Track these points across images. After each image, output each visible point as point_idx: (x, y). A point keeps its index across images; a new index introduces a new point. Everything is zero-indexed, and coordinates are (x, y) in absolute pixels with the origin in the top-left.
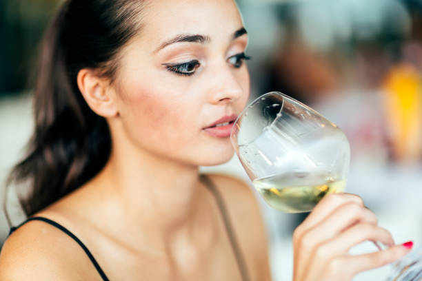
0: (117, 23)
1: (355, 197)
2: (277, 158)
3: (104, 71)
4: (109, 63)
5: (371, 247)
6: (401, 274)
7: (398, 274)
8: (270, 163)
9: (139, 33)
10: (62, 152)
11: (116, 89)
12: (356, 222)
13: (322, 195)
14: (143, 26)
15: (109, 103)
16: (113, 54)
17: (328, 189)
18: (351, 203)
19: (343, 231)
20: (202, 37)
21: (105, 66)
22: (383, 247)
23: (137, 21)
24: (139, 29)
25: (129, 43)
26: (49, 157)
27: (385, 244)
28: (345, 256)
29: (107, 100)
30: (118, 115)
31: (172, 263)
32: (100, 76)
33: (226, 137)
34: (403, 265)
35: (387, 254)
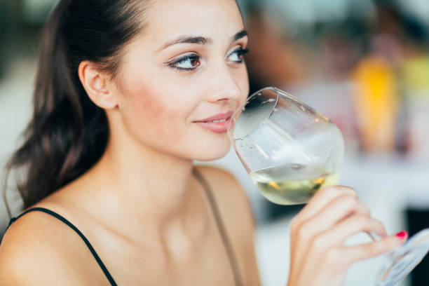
0: (121, 20)
1: (350, 190)
2: (274, 152)
3: (106, 66)
4: (110, 58)
5: (365, 238)
6: (394, 264)
7: (391, 263)
8: (266, 156)
9: (142, 31)
10: (60, 140)
11: (117, 83)
12: (350, 214)
13: (317, 187)
14: (146, 25)
15: (108, 96)
16: (115, 51)
17: (323, 181)
18: (346, 195)
19: (340, 222)
20: (204, 39)
21: (107, 62)
22: (377, 238)
23: (141, 19)
24: (142, 28)
25: (132, 40)
26: (46, 144)
27: (379, 234)
28: (341, 246)
29: (107, 93)
30: (117, 107)
31: (167, 253)
32: (100, 70)
33: (222, 132)
34: (396, 255)
35: (381, 245)
